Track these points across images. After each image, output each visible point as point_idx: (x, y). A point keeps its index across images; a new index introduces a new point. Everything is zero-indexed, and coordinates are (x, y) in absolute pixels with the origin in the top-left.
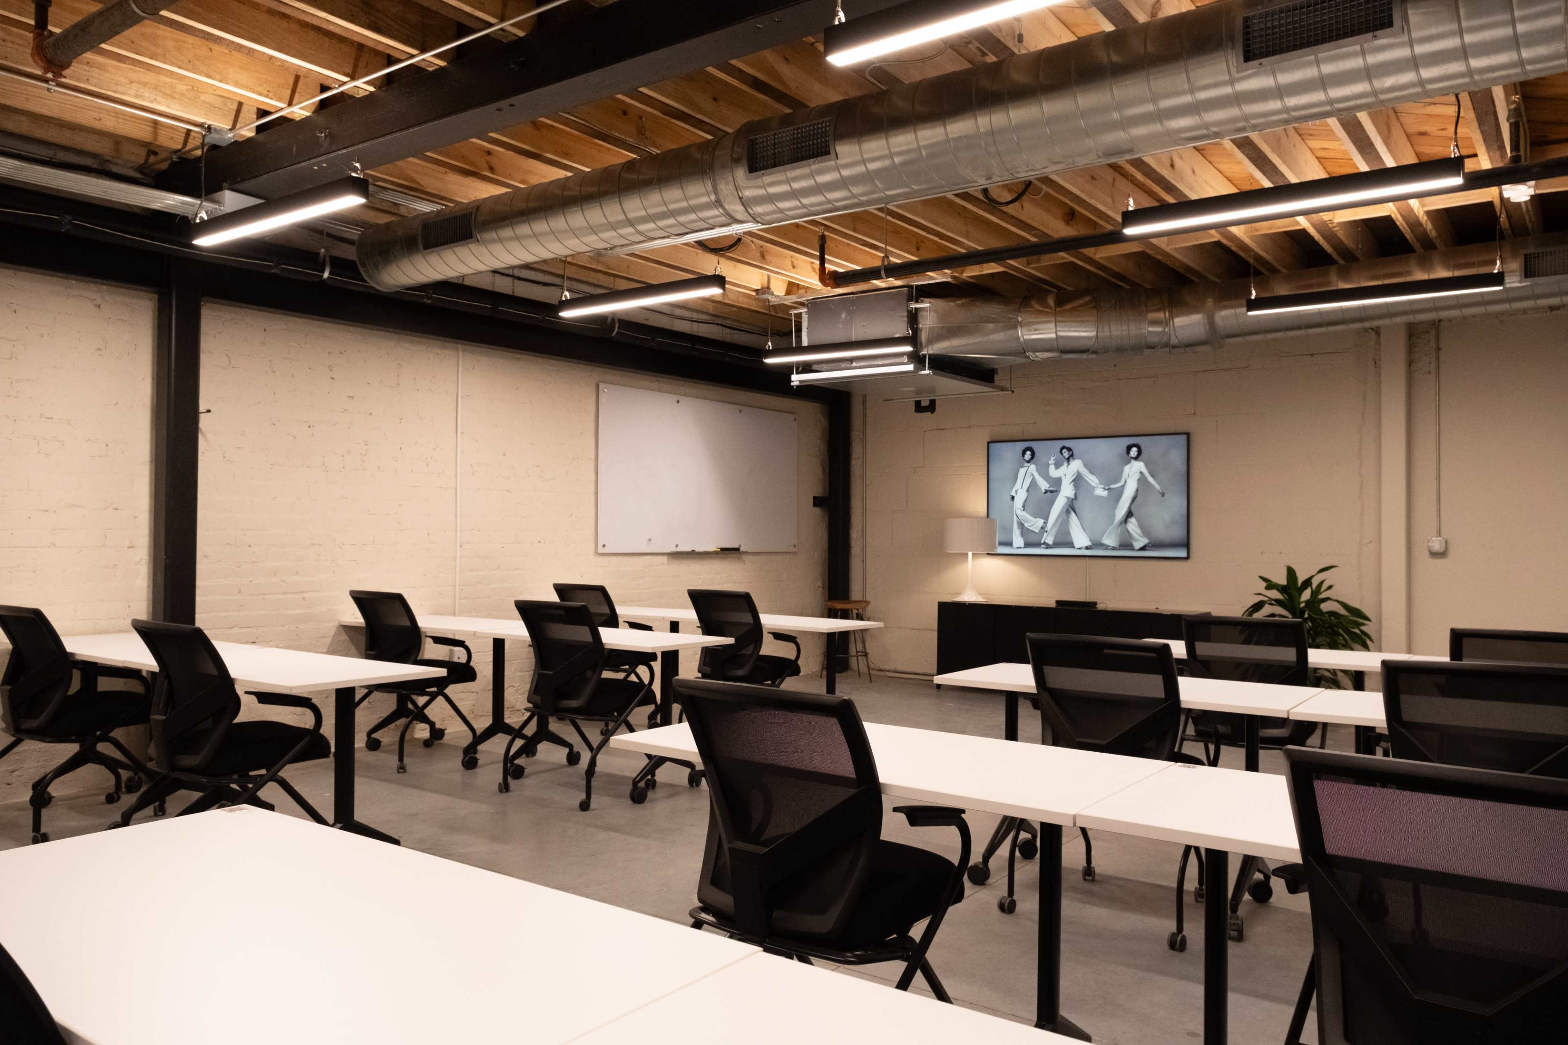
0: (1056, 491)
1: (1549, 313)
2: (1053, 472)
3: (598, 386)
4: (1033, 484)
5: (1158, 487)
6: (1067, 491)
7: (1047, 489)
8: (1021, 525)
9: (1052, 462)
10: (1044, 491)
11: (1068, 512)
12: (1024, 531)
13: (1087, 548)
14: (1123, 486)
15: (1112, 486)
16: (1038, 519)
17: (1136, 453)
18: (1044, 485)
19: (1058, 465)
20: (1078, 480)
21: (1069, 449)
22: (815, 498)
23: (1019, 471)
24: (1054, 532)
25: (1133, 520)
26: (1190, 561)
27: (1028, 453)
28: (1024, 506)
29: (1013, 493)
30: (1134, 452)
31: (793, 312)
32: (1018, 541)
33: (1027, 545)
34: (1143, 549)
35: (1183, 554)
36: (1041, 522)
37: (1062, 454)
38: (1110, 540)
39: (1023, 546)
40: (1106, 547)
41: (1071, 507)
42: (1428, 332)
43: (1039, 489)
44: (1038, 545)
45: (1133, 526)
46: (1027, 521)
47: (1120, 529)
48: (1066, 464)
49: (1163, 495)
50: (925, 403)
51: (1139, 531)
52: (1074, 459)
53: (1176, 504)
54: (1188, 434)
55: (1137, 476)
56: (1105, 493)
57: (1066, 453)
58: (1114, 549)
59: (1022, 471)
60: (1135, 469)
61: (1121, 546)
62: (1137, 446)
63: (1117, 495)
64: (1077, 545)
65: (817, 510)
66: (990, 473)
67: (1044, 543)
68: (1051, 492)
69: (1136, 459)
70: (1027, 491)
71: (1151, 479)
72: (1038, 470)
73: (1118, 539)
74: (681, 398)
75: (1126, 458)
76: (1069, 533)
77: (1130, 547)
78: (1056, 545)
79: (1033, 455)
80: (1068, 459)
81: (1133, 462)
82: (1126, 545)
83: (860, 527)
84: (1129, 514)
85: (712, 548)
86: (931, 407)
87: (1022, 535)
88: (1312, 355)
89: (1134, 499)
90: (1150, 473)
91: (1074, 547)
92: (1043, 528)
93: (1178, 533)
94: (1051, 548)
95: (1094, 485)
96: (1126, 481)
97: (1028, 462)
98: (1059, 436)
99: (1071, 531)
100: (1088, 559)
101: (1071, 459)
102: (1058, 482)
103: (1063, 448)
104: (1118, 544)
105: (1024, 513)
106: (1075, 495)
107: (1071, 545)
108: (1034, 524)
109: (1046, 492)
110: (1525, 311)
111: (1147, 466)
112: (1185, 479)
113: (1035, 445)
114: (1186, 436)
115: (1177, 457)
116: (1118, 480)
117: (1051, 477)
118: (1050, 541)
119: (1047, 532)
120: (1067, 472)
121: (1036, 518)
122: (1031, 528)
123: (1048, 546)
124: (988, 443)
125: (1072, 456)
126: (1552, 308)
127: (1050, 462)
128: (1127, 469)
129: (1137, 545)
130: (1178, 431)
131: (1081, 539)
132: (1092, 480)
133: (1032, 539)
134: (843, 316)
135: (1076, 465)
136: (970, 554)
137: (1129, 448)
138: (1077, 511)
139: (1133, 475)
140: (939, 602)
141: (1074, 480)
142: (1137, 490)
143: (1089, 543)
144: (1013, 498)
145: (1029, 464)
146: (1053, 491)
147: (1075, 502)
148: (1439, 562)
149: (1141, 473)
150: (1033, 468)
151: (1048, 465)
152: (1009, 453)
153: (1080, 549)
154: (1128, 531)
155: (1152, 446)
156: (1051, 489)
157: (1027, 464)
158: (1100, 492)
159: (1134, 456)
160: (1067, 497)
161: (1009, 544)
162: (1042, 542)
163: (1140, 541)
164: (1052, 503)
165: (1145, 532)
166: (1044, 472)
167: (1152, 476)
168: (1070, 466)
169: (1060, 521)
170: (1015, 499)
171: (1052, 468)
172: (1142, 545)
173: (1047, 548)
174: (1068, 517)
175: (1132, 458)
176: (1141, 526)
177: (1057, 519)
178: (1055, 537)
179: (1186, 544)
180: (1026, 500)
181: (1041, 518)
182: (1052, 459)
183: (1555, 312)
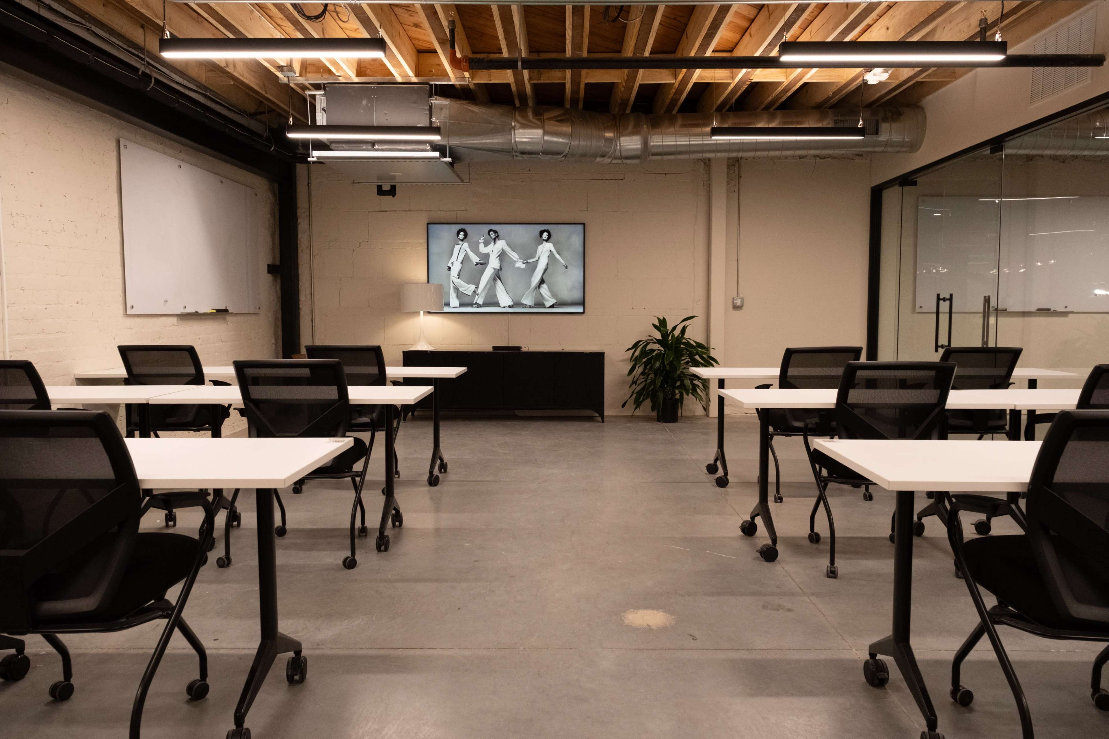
0: (485, 264)
1: (798, 160)
2: (483, 249)
3: (118, 142)
4: (466, 258)
5: (563, 262)
6: (494, 263)
7: (478, 262)
8: (457, 289)
9: (481, 241)
10: (475, 264)
11: (494, 280)
12: (459, 294)
13: (510, 307)
14: (537, 260)
15: (529, 261)
16: (470, 285)
17: (547, 237)
18: (475, 259)
19: (486, 244)
20: (502, 256)
21: (495, 232)
22: (269, 266)
23: (454, 247)
24: (484, 294)
25: (544, 286)
26: (584, 314)
27: (462, 233)
28: (459, 275)
29: (450, 265)
30: (545, 235)
31: (308, 93)
32: (454, 302)
33: (462, 305)
34: (552, 306)
35: (580, 310)
36: (473, 287)
37: (490, 235)
38: (528, 301)
39: (458, 306)
40: (524, 306)
41: (497, 276)
42: (734, 165)
43: (472, 261)
44: (471, 305)
45: (544, 290)
46: (462, 287)
47: (535, 292)
48: (493, 243)
49: (566, 267)
50: (386, 187)
51: (549, 294)
52: (499, 240)
53: (575, 274)
54: (584, 224)
55: (548, 253)
56: (524, 266)
57: (493, 235)
58: (530, 307)
59: (457, 248)
60: (546, 249)
61: (535, 305)
62: (548, 231)
63: (533, 267)
64: (502, 305)
65: (269, 275)
66: (429, 248)
67: (476, 303)
68: (481, 264)
69: (547, 241)
70: (462, 263)
71: (557, 256)
72: (470, 247)
73: (533, 300)
74: (182, 164)
75: (540, 239)
76: (495, 296)
77: (543, 305)
78: (485, 304)
79: (466, 235)
80: (495, 240)
81: (545, 243)
82: (540, 304)
83: (308, 292)
84: (542, 281)
85: (208, 310)
86: (392, 191)
87: (457, 297)
88: (666, 174)
89: (545, 270)
90: (556, 251)
91: (500, 306)
92: (474, 292)
93: (577, 295)
94: (481, 307)
95: (514, 259)
96: (539, 257)
97: (462, 240)
98: (486, 221)
99: (497, 293)
100: (510, 315)
101: (497, 239)
102: (487, 256)
103: (491, 230)
104: (534, 303)
105: (459, 280)
106: (501, 266)
107: (497, 304)
108: (468, 289)
109: (477, 264)
110: (786, 157)
111: (554, 246)
112: (582, 258)
113: (468, 228)
114: (583, 225)
115: (576, 241)
116: (533, 256)
117: (481, 253)
118: (480, 301)
119: (478, 295)
120: (494, 249)
121: (468, 284)
122: (465, 292)
123: (479, 306)
124: (428, 224)
125: (497, 237)
126: (801, 157)
127: (480, 241)
128: (540, 248)
129: (548, 304)
130: (576, 222)
131: (505, 300)
132: (514, 256)
133: (467, 300)
134: (364, 102)
135: (501, 244)
136: (422, 312)
137: (541, 233)
138: (502, 278)
139: (544, 253)
140: (403, 352)
141: (499, 256)
142: (548, 264)
143: (511, 303)
144: (449, 268)
145: (462, 242)
146: (483, 263)
147: (500, 272)
148: (738, 312)
149: (551, 251)
150: (466, 245)
151: (479, 243)
152: (447, 232)
153: (504, 307)
154: (541, 294)
155: (559, 232)
156: (481, 262)
157: (461, 242)
158: (520, 265)
159: (545, 239)
160: (494, 268)
161: (448, 304)
162: (474, 303)
163: (550, 301)
164: (482, 272)
165: (554, 295)
166: (475, 250)
167: (559, 254)
168: (495, 245)
169: (488, 286)
170: (451, 269)
171: (481, 246)
172: (551, 304)
173: (478, 307)
174: (495, 283)
175: (544, 240)
176: (550, 290)
177: (486, 285)
178: (485, 299)
179: (583, 303)
180: (461, 270)
181: (474, 284)
182: (482, 239)
183: (802, 160)
